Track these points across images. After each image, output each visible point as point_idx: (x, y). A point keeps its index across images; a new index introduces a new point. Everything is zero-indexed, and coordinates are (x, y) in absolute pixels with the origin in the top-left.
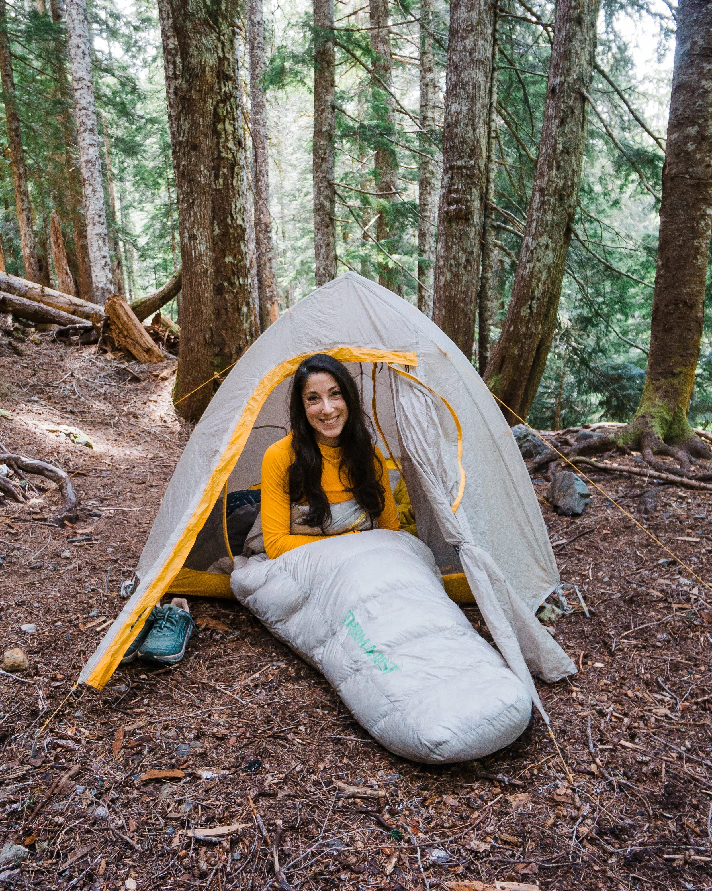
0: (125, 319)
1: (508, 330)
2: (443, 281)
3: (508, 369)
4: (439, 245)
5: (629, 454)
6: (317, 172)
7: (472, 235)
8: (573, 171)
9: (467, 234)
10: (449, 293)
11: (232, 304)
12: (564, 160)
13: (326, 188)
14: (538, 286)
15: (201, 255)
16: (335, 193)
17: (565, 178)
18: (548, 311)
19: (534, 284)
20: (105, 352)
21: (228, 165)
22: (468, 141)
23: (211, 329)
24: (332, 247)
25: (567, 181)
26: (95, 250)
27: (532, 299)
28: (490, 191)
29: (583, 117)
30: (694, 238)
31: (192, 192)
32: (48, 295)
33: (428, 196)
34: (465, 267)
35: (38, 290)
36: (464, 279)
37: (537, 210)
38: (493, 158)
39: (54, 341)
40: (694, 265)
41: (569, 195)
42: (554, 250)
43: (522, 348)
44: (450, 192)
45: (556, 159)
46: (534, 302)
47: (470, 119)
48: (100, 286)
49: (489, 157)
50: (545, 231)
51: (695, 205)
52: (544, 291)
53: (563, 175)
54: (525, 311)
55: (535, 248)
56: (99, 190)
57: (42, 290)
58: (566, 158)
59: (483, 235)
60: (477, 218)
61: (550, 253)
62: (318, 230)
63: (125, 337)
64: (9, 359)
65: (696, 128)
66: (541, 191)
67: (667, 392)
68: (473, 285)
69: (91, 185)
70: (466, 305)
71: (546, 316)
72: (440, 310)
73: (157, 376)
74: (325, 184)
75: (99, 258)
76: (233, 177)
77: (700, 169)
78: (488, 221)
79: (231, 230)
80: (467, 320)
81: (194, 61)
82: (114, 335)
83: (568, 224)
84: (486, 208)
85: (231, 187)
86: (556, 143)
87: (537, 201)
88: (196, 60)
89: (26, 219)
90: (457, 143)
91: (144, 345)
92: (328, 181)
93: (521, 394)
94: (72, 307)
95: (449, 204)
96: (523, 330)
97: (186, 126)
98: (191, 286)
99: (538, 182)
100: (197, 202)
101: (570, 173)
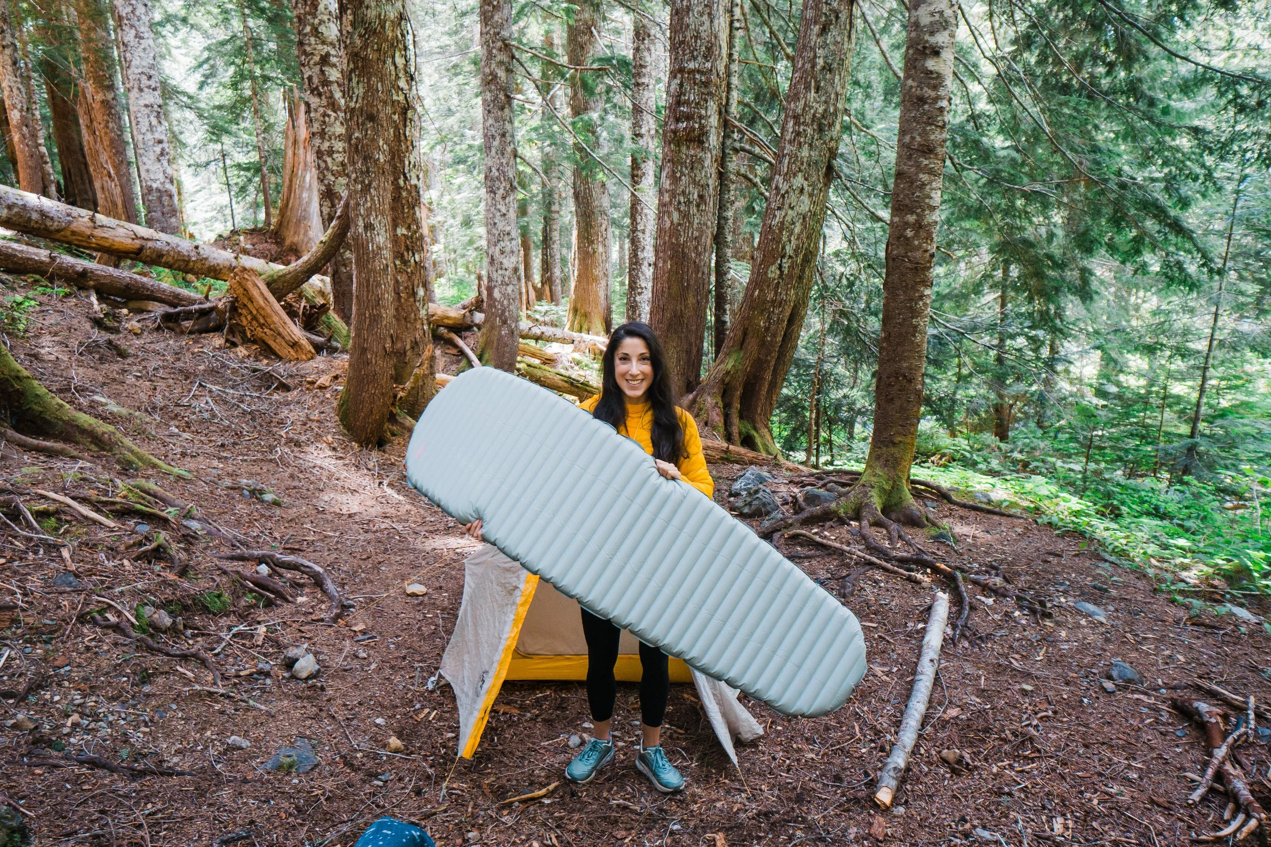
0: (261, 302)
1: (752, 295)
2: (668, 224)
3: (752, 344)
4: (664, 174)
5: (849, 525)
6: (486, 25)
7: (707, 163)
8: (837, 94)
9: (701, 161)
10: (677, 239)
11: (406, 288)
12: (825, 79)
13: (500, 50)
14: (790, 241)
15: (379, 248)
16: (513, 57)
17: (826, 102)
18: (803, 271)
19: (784, 239)
20: (234, 345)
21: (399, 110)
22: (703, 35)
23: (392, 336)
24: (509, 139)
25: (828, 107)
26: (144, 130)
27: (783, 257)
28: (731, 101)
29: (851, 23)
30: (912, 318)
31: (368, 171)
32: (102, 226)
33: (646, 54)
34: (698, 206)
35: (86, 219)
36: (696, 221)
37: (790, 142)
38: (736, 56)
39: (158, 329)
40: (913, 342)
41: (831, 125)
42: (811, 195)
43: (769, 318)
44: (679, 103)
45: (815, 78)
46: (784, 261)
47: (706, 6)
48: (155, 186)
49: (730, 55)
50: (800, 170)
51: (913, 288)
52: (798, 247)
53: (823, 98)
54: (773, 272)
55: (787, 192)
56: (146, 35)
57: (92, 219)
58: (828, 76)
59: (722, 161)
60: (714, 140)
61: (805, 198)
62: (489, 112)
63: (261, 326)
64: (116, 367)
65: (914, 217)
66: (796, 117)
67: (887, 461)
68: (707, 227)
69: (132, 26)
70: (699, 254)
71: (800, 278)
72: (665, 262)
73: (313, 383)
74: (499, 44)
75: (151, 143)
76: (405, 126)
77: (918, 254)
78: (729, 142)
79: (404, 194)
80: (700, 275)
81: (371, 14)
82: (245, 323)
83: (829, 161)
84: (726, 124)
85: (403, 138)
86: (815, 57)
87: (791, 130)
88: (374, 13)
89: (10, 62)
90: (688, 38)
91: (288, 338)
92: (503, 40)
93: (768, 376)
94: (138, 243)
95: (678, 120)
96: (770, 296)
97: (360, 91)
98: (368, 286)
99: (792, 105)
100: (374, 184)
101: (833, 96)
